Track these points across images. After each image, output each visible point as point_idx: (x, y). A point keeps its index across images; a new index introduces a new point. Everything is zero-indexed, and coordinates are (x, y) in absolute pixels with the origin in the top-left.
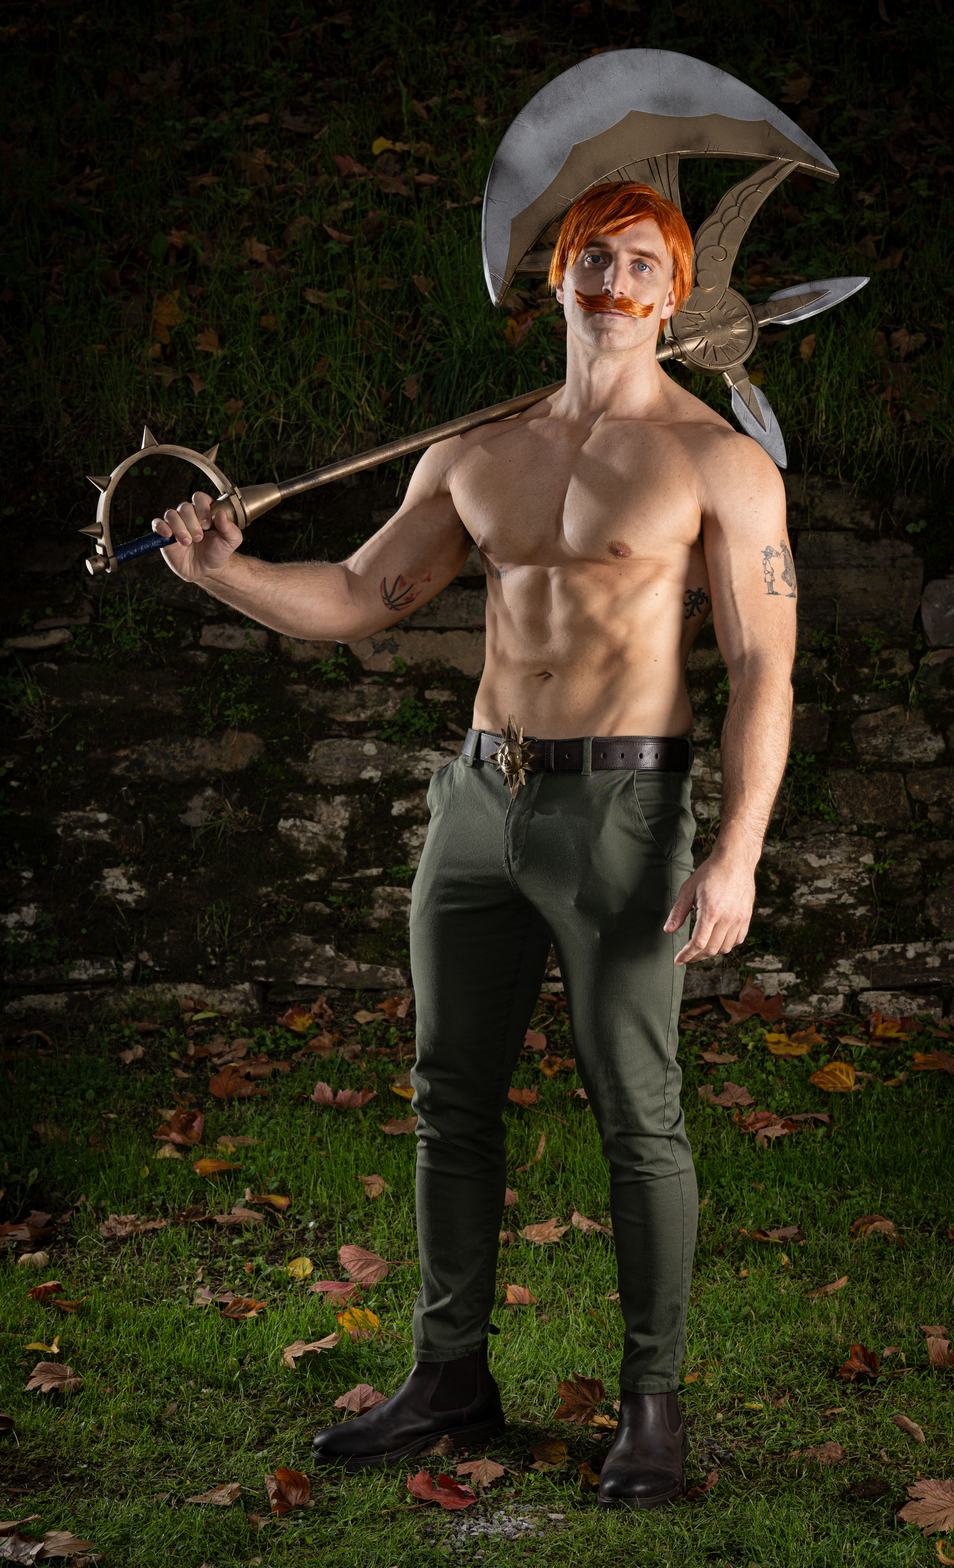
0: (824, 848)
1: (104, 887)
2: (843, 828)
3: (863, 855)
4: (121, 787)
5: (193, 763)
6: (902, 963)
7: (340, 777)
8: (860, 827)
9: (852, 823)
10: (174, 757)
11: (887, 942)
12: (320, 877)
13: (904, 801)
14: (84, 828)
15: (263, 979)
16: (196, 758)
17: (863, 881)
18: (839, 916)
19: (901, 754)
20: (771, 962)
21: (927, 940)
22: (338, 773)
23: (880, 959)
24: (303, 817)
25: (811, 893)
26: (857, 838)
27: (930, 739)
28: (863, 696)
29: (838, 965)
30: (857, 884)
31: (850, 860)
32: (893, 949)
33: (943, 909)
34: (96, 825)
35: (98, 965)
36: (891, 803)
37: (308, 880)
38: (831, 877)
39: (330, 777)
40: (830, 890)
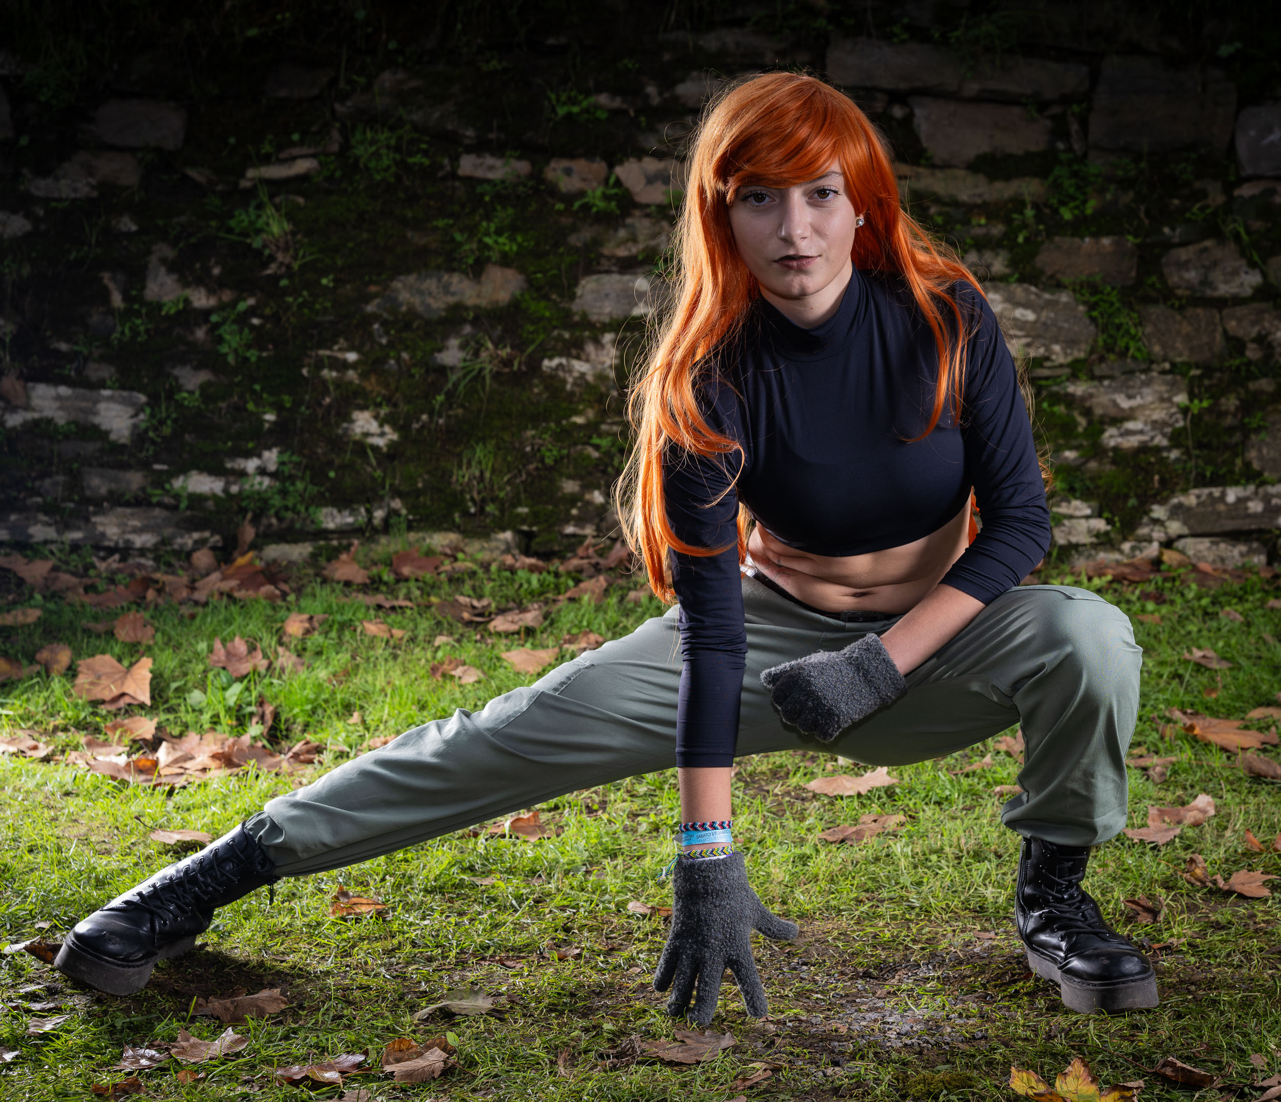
0: (1133, 387)
1: (353, 430)
2: (1154, 366)
3: (1176, 394)
4: (371, 324)
5: (451, 300)
6: (1221, 507)
7: (610, 314)
8: (1173, 365)
9: (1164, 360)
10: (430, 294)
11: (1205, 485)
12: (588, 418)
13: (1219, 337)
14: (331, 368)
15: (525, 528)
16: (453, 294)
17: (1177, 421)
18: (1153, 460)
19: (1216, 289)
20: (1080, 507)
21: (1248, 482)
22: (606, 310)
23: (1198, 504)
24: (569, 356)
25: (1121, 435)
26: (1169, 377)
27: (1246, 273)
28: (1173, 229)
29: (1151, 511)
30: (1171, 425)
31: (1162, 400)
32: (1211, 494)
33: (1265, 451)
34: (344, 365)
35: (346, 513)
36: (1205, 339)
37: (575, 424)
38: (1142, 418)
39: (600, 314)
40: (1141, 432)
